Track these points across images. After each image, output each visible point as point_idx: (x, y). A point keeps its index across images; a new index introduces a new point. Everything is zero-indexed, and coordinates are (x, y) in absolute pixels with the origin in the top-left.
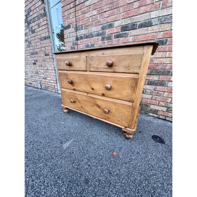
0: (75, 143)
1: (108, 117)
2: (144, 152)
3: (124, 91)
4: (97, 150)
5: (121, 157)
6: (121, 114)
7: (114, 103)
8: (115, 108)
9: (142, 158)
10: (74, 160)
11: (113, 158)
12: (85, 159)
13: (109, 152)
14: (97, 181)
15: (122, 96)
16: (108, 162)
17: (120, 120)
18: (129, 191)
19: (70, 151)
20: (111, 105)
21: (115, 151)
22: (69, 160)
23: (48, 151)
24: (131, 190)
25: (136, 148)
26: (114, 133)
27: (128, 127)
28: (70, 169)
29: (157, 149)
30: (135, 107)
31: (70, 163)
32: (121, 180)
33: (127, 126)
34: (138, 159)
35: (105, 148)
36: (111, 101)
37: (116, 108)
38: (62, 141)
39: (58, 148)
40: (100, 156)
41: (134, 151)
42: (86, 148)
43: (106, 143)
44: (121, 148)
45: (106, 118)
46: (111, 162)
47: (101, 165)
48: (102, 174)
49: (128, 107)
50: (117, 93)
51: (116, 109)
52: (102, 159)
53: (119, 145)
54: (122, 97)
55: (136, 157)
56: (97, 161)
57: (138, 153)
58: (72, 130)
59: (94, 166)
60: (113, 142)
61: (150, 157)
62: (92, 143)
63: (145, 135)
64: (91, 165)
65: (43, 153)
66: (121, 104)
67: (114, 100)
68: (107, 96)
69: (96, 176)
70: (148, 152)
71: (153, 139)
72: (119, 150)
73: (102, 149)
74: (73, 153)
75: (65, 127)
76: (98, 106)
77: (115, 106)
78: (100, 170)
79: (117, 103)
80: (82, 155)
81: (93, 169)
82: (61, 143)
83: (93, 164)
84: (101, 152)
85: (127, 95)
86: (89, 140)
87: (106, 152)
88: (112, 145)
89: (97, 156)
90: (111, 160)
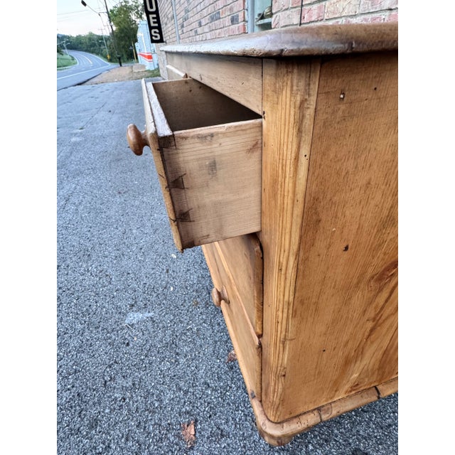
0: (150, 324)
4: (167, 379)
10: (116, 362)
11: (178, 436)
12: (130, 379)
13: (186, 412)
14: (104, 443)
16: (157, 432)
19: (126, 337)
21: (199, 427)
22: (110, 354)
23: (104, 307)
28: (96, 373)
31: (108, 361)
35: (186, 393)
38: (136, 302)
39: (120, 313)
40: (158, 401)
42: (155, 355)
43: (205, 383)
44: (222, 436)
46: (161, 439)
47: (140, 423)
48: (123, 440)
52: (155, 412)
53: (227, 422)
56: (142, 407)
58: (172, 289)
59: (129, 410)
60: (223, 396)
62: (177, 354)
64: (127, 400)
65: (97, 306)
69: (112, 432)
72: (212, 434)
73: (180, 389)
74: (128, 344)
75: (167, 271)
78: (129, 431)
80: (134, 366)
81: (121, 414)
82: (133, 306)
83: (131, 402)
84: (170, 395)
86: (180, 340)
87: (178, 404)
88: (209, 403)
89: (153, 394)
90: (169, 435)
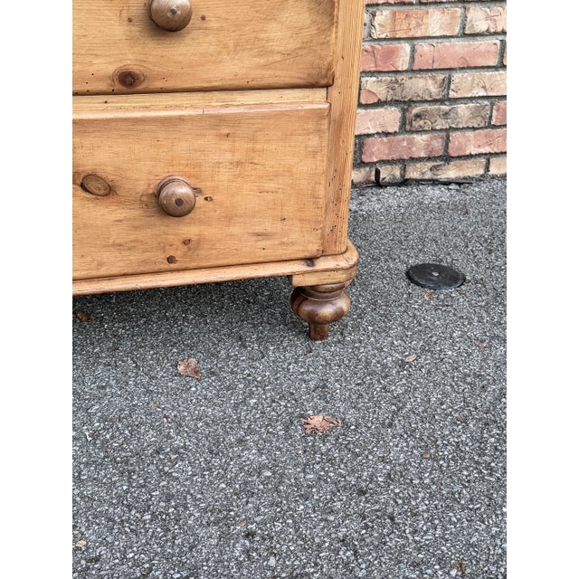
1: (186, 242)
2: (423, 349)
3: (273, 26)
4: (216, 462)
5: (351, 416)
6: (272, 186)
7: (220, 120)
8: (228, 156)
9: (429, 372)
11: (324, 438)
12: (201, 532)
13: (287, 429)
14: (337, 551)
15: (262, 61)
16: (317, 467)
17: (267, 226)
18: (466, 487)
20: (200, 142)
21: (310, 412)
24: (469, 481)
25: (381, 350)
26: (229, 349)
27: (323, 254)
29: (454, 315)
30: (342, 114)
32: (416, 482)
33: (313, 248)
34: (419, 383)
35: (250, 431)
36: (191, 118)
37: (238, 157)
40: (260, 473)
41: (384, 366)
42: (149, 492)
43: (236, 407)
44: (324, 386)
45: (171, 260)
46: (329, 460)
47: (301, 496)
48: (332, 518)
49: (310, 126)
50: (231, 43)
51: (239, 163)
52: (283, 474)
53: (305, 381)
54: (265, 66)
55: (404, 381)
56: (266, 499)
57: (402, 365)
59: (274, 519)
60: (261, 384)
61: (450, 353)
62: (157, 452)
63: (376, 284)
64: (252, 527)
66: (264, 117)
67: (215, 105)
68: (159, 84)
69: (317, 540)
70: (434, 339)
71: (418, 284)
72: (323, 398)
73: (241, 441)
76: (92, 185)
77: (226, 145)
78: (314, 511)
79: (236, 121)
80: (166, 530)
81: (282, 531)
83: (257, 519)
84: (251, 455)
85: (292, 45)
86: (122, 450)
87: (271, 442)
88: (273, 401)
89: (246, 483)
90: (324, 449)
